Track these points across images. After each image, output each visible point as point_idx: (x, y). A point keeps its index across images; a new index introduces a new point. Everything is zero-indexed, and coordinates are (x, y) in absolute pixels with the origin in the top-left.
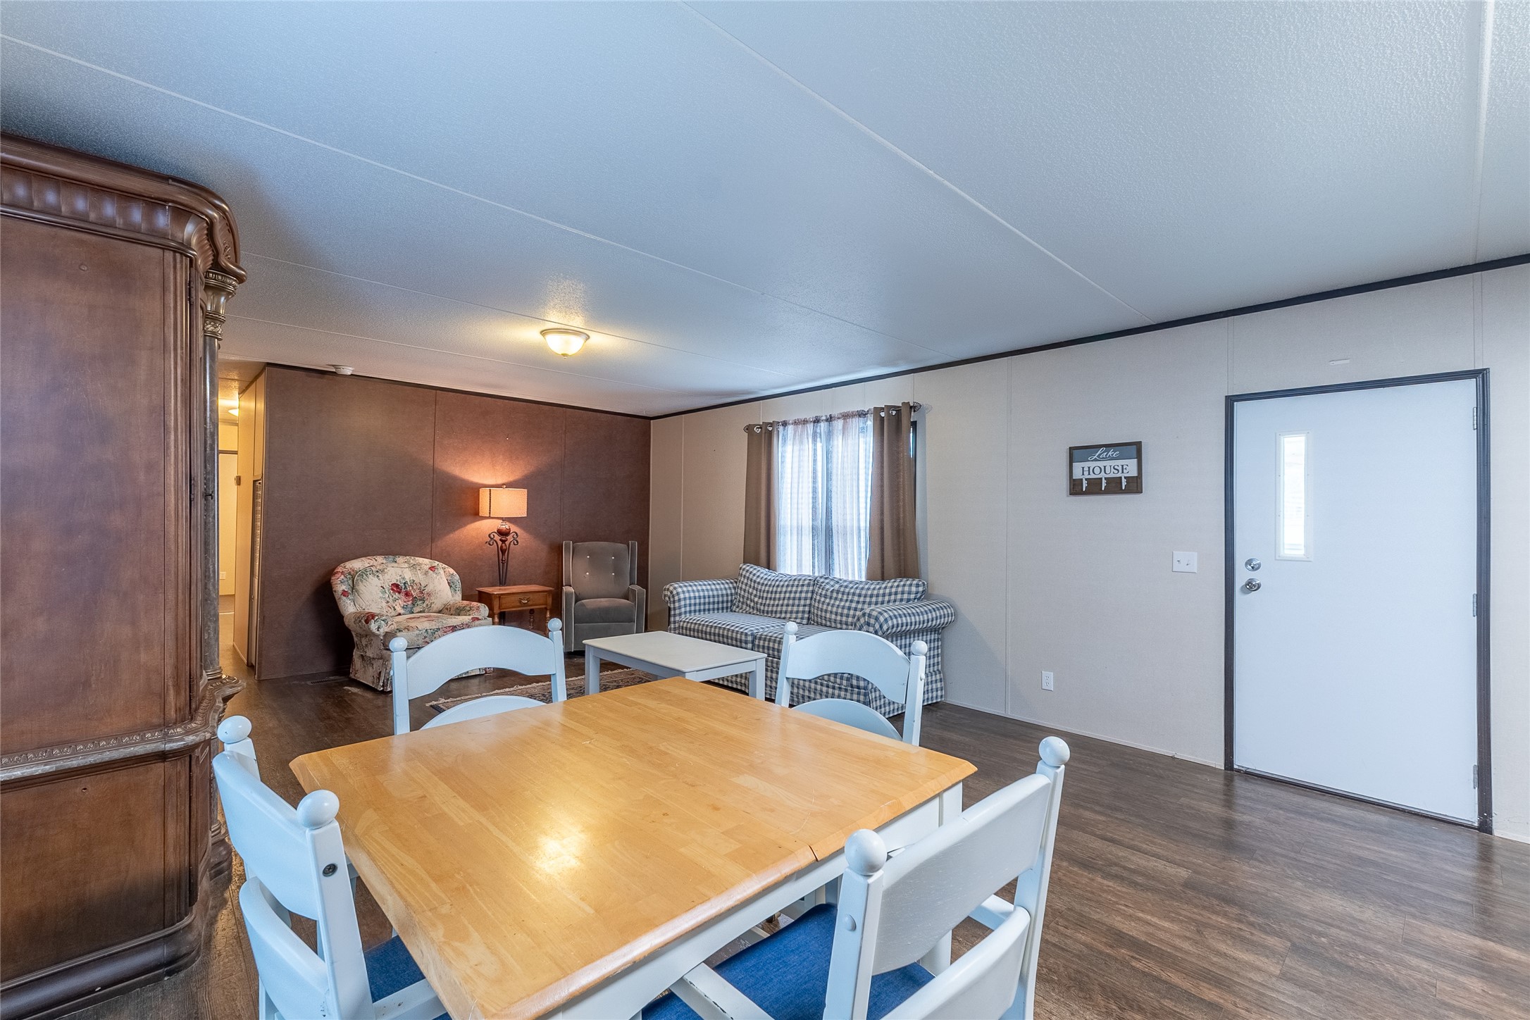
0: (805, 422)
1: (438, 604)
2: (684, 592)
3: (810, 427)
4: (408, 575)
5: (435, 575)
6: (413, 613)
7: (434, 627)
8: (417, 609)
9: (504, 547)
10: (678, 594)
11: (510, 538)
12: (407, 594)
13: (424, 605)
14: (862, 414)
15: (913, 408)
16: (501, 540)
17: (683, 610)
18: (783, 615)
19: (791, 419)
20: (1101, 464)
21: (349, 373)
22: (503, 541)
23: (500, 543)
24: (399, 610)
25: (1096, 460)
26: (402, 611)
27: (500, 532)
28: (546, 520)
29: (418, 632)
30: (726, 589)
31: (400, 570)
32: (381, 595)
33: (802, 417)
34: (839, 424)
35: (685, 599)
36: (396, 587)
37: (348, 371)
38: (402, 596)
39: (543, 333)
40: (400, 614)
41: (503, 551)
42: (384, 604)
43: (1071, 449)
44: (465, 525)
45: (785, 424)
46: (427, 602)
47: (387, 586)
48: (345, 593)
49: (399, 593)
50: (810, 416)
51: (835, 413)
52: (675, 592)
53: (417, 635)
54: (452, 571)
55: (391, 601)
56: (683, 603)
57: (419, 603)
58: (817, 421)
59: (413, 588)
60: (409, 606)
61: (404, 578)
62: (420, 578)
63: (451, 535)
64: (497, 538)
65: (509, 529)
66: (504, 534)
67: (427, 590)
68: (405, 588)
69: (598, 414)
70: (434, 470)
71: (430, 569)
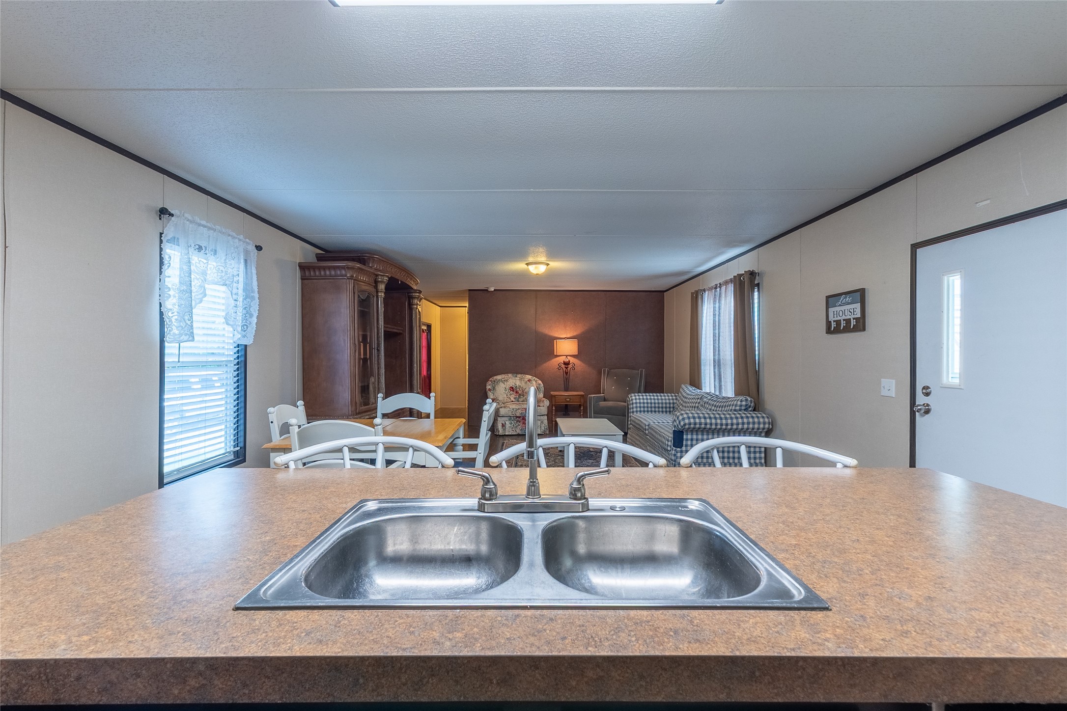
0: (711, 288)
2: (636, 399)
3: (713, 291)
4: (518, 383)
5: (530, 384)
7: (517, 408)
8: (521, 400)
9: (567, 371)
10: (632, 400)
11: (570, 366)
12: (517, 392)
15: (752, 274)
16: (565, 367)
17: (635, 410)
20: (842, 308)
21: (493, 289)
22: (567, 368)
23: (565, 369)
24: (512, 399)
25: (840, 305)
26: (514, 400)
27: (565, 363)
28: (596, 357)
29: (509, 409)
30: (669, 399)
31: (514, 381)
32: (504, 391)
33: (710, 285)
34: (723, 288)
35: (636, 403)
36: (512, 389)
38: (514, 393)
39: (527, 264)
40: (513, 401)
41: (567, 373)
42: (505, 396)
43: (828, 297)
44: (551, 359)
45: (704, 290)
46: (525, 397)
47: (508, 388)
48: (490, 390)
49: (513, 391)
50: (713, 284)
51: (721, 281)
52: (630, 399)
53: (509, 410)
54: (540, 382)
55: (509, 395)
56: (635, 405)
57: (521, 396)
58: (716, 288)
59: (519, 389)
60: (517, 398)
61: (516, 385)
62: (523, 385)
63: (544, 364)
64: (563, 366)
65: (569, 361)
66: (567, 364)
67: (526, 390)
68: (516, 389)
69: (627, 293)
70: (536, 332)
71: (529, 380)
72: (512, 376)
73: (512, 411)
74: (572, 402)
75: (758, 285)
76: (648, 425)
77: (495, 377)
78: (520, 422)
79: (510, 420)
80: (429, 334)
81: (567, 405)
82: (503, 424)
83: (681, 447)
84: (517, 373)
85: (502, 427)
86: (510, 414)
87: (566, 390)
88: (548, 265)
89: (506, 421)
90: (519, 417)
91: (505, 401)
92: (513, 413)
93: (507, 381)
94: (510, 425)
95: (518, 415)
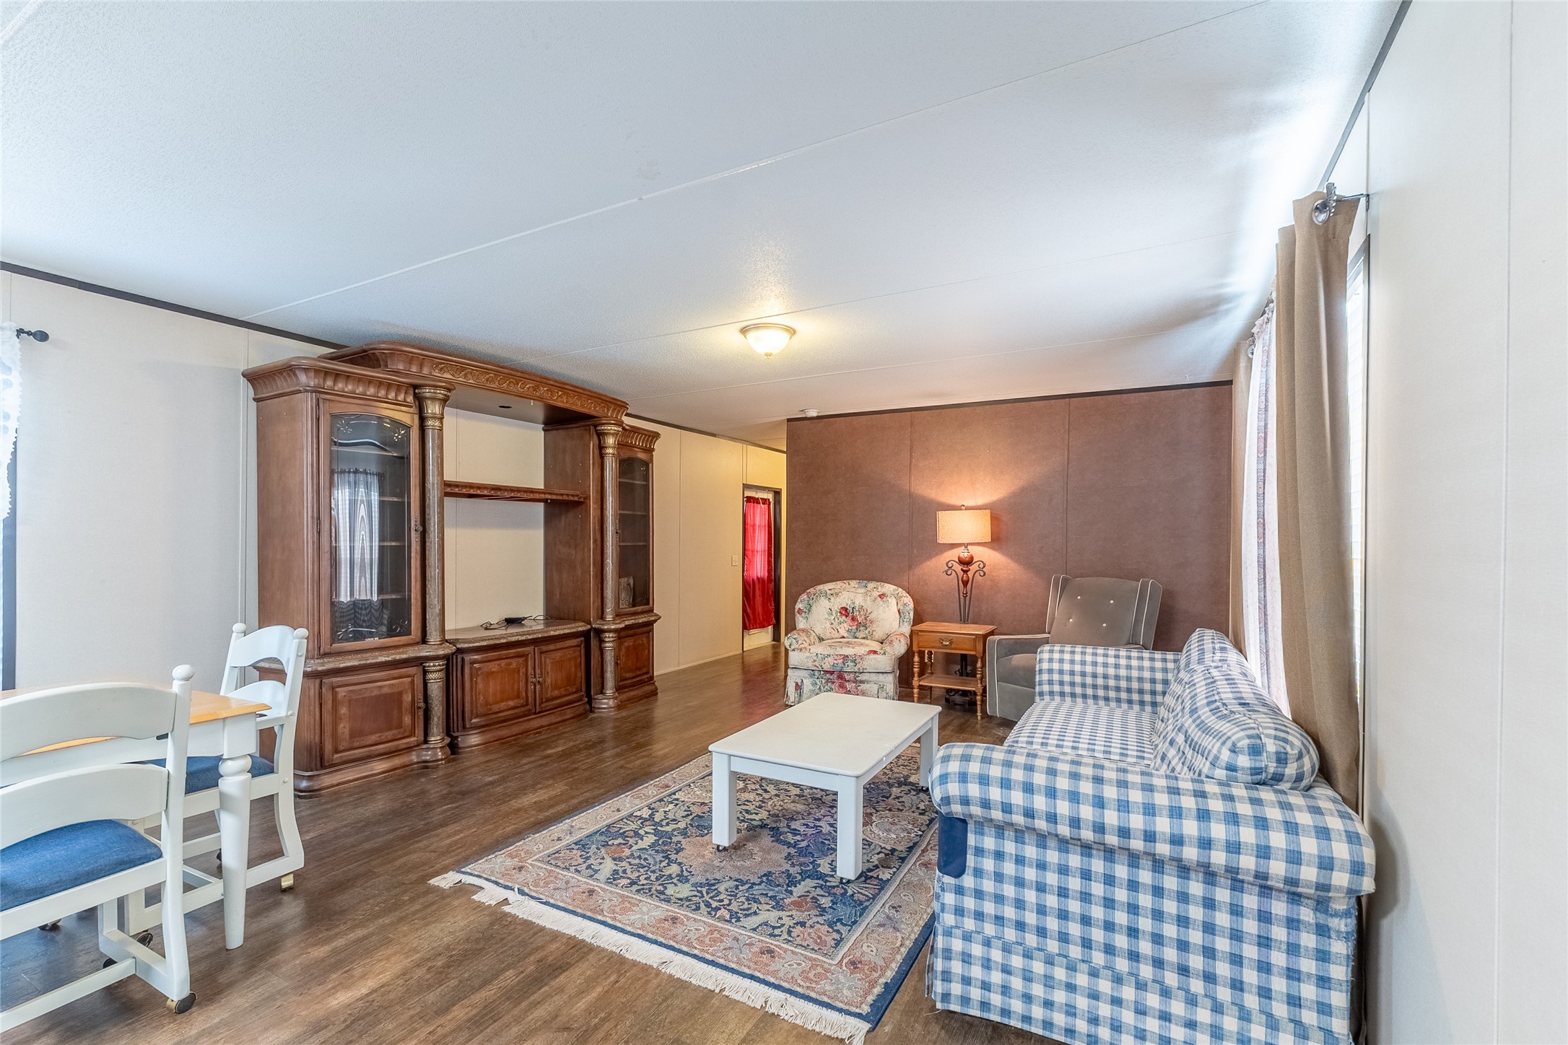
1: (879, 634)
4: (858, 600)
5: (881, 603)
6: (856, 638)
7: (826, 653)
8: (861, 634)
9: (966, 579)
11: (973, 568)
12: (853, 619)
13: (867, 632)
16: (962, 570)
22: (965, 572)
23: (961, 574)
24: (843, 632)
26: (845, 635)
27: (962, 561)
28: (1043, 547)
29: (808, 654)
31: (850, 593)
32: (827, 616)
36: (844, 611)
37: (813, 413)
38: (849, 620)
40: (843, 637)
41: (965, 583)
42: (828, 625)
46: (869, 629)
47: (836, 608)
48: (802, 611)
49: (847, 616)
53: (809, 657)
54: (908, 600)
55: (835, 623)
57: (862, 628)
59: (860, 612)
60: (854, 631)
61: (853, 603)
62: (868, 604)
63: (928, 563)
64: (958, 568)
65: (972, 558)
66: (966, 562)
67: (871, 616)
68: (853, 612)
69: (1124, 396)
70: (911, 495)
71: (882, 596)
72: (857, 586)
73: (815, 658)
74: (955, 649)
77: (821, 587)
78: (833, 683)
79: (812, 676)
80: (777, 506)
82: (797, 684)
83: (959, 873)
84: (871, 579)
85: (796, 689)
86: (810, 665)
87: (964, 620)
88: (792, 331)
89: (805, 678)
90: (832, 673)
91: (828, 635)
92: (816, 663)
93: (837, 594)
94: (811, 688)
95: (827, 667)
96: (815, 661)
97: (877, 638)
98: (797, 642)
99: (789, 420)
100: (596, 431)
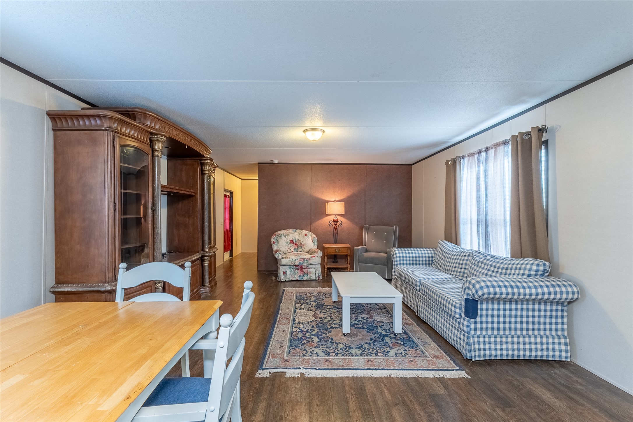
0: (473, 154)
1: (307, 249)
2: (399, 253)
3: (476, 156)
4: (297, 237)
5: (306, 238)
6: (297, 252)
7: (296, 258)
8: (299, 250)
9: (336, 227)
10: (396, 254)
11: (338, 223)
12: (296, 244)
13: (302, 249)
14: (505, 143)
15: (541, 131)
16: (334, 224)
17: (398, 263)
18: (452, 273)
19: (466, 154)
21: (277, 162)
22: (336, 225)
23: (334, 226)
24: (292, 250)
26: (293, 251)
27: (334, 221)
28: (358, 216)
29: (289, 259)
31: (294, 235)
32: (286, 244)
33: (472, 151)
34: (492, 152)
35: (400, 257)
36: (292, 241)
37: (276, 162)
38: (294, 245)
39: (305, 131)
40: (293, 252)
41: (336, 229)
42: (287, 248)
44: (323, 218)
45: (463, 157)
46: (302, 248)
47: (289, 241)
48: (274, 242)
49: (293, 244)
50: (476, 150)
51: (489, 145)
52: (394, 253)
53: (289, 261)
54: (315, 236)
55: (289, 246)
56: (398, 259)
57: (300, 248)
58: (480, 152)
59: (298, 241)
60: (296, 249)
61: (295, 238)
62: (301, 238)
63: (318, 222)
64: (333, 223)
65: (338, 220)
66: (335, 221)
67: (303, 243)
68: (295, 242)
69: (383, 166)
70: (311, 196)
71: (306, 235)
72: (292, 231)
73: (292, 261)
74: (341, 253)
75: (546, 143)
76: (420, 282)
77: (279, 232)
78: (298, 270)
79: (290, 268)
80: (231, 198)
81: (336, 255)
82: (284, 272)
83: (475, 318)
84: (296, 229)
85: (284, 274)
86: (290, 264)
87: (335, 242)
88: (324, 132)
89: (287, 269)
90: (298, 266)
91: (287, 252)
92: (293, 263)
93: (288, 235)
94: (290, 273)
95: (297, 264)
96: (292, 262)
97: (306, 251)
98: (281, 255)
99: (259, 163)
100: (200, 162)
